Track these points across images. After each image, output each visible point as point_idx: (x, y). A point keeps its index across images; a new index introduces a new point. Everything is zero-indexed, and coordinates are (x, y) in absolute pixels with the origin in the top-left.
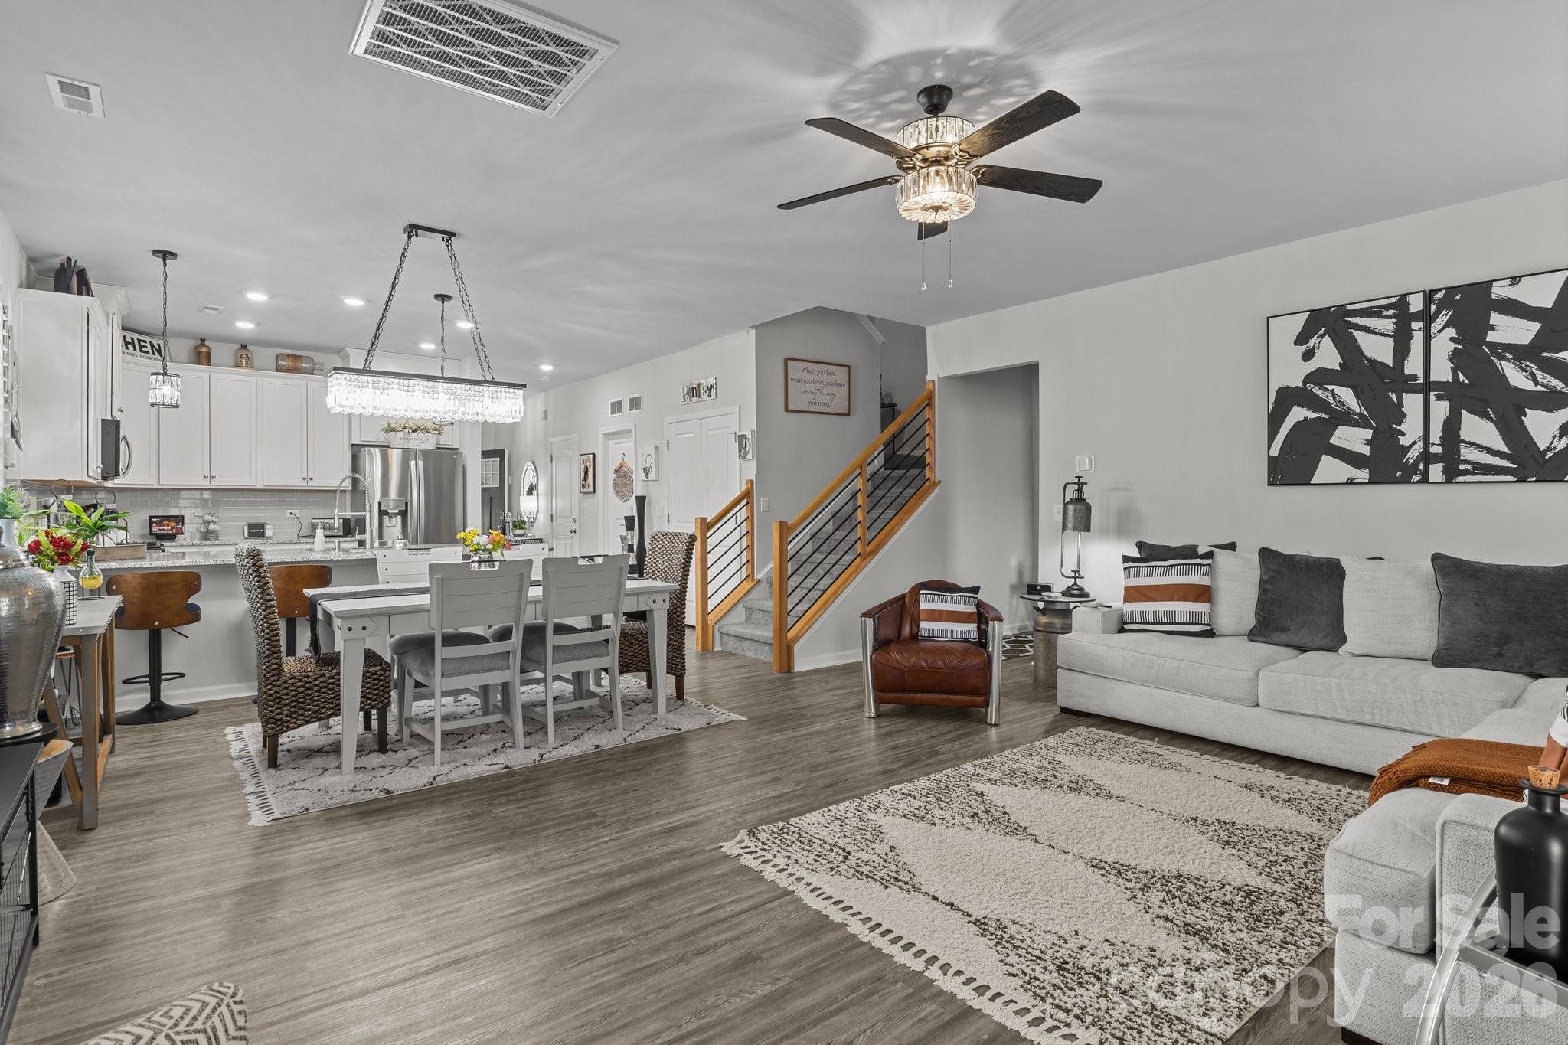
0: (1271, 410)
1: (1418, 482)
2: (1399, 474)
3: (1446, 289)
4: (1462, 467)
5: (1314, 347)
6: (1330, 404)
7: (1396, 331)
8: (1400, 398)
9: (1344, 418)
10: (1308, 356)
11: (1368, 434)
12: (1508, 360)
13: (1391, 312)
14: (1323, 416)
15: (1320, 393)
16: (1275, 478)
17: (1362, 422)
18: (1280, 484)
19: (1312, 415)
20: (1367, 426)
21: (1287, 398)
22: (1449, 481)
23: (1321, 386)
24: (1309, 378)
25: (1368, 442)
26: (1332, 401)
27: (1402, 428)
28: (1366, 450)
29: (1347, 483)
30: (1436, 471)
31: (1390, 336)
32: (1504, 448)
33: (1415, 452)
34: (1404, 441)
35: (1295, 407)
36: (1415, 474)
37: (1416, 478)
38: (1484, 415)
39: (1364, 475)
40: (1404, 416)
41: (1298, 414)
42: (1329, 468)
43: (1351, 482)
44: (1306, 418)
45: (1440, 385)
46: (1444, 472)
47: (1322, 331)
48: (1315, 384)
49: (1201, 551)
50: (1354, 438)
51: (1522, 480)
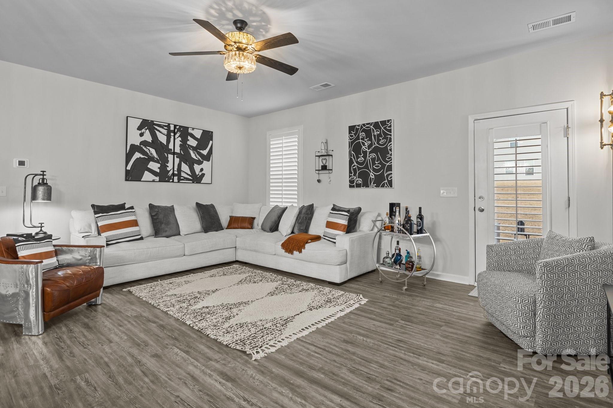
0: (128, 152)
1: (171, 182)
2: (167, 179)
3: (180, 126)
4: (182, 178)
5: (143, 132)
6: (148, 153)
7: (167, 134)
8: (168, 155)
9: (152, 159)
10: (142, 135)
11: (159, 165)
12: (191, 150)
13: (166, 128)
14: (146, 157)
15: (145, 149)
16: (129, 178)
17: (157, 161)
18: (130, 181)
19: (142, 156)
20: (159, 163)
21: (134, 149)
22: (179, 182)
23: (145, 147)
24: (142, 143)
25: (159, 168)
26: (149, 153)
27: (168, 165)
28: (158, 171)
29: (152, 181)
30: (176, 179)
31: (166, 135)
32: (190, 174)
33: (171, 173)
34: (168, 169)
35: (137, 152)
36: (171, 179)
37: (171, 181)
38: (186, 164)
39: (157, 179)
40: (168, 161)
41: (137, 155)
42: (147, 176)
43: (154, 181)
44: (140, 157)
45: (177, 153)
46: (178, 179)
47: (146, 128)
48: (144, 146)
49: (127, 206)
50: (154, 166)
51: (193, 183)
